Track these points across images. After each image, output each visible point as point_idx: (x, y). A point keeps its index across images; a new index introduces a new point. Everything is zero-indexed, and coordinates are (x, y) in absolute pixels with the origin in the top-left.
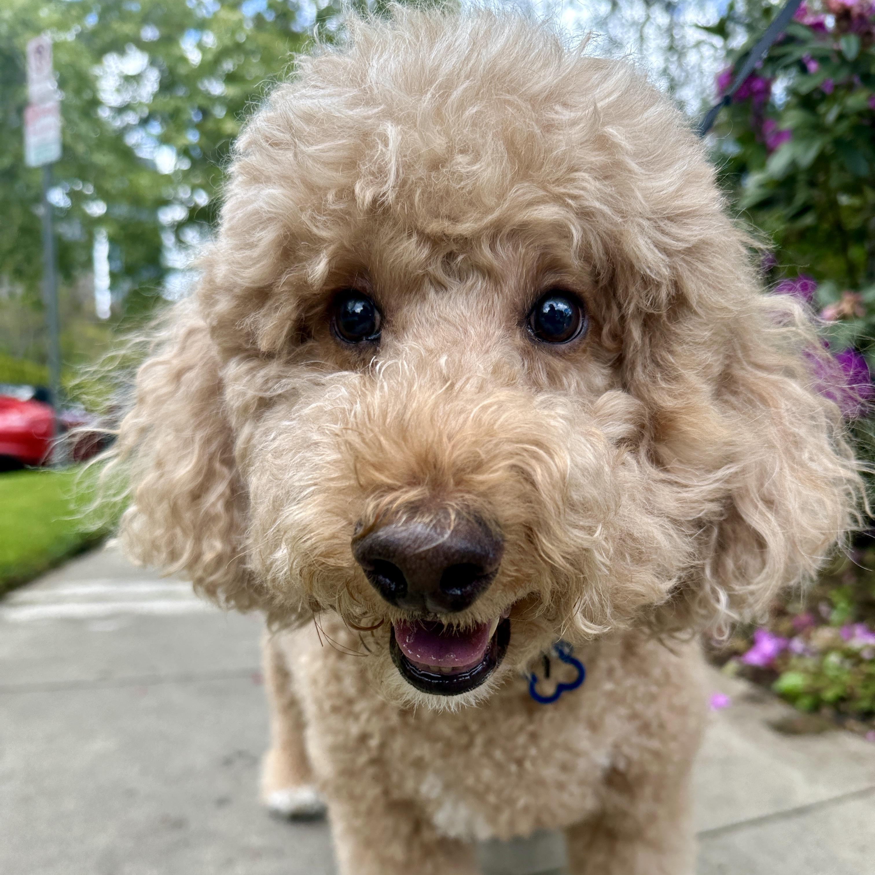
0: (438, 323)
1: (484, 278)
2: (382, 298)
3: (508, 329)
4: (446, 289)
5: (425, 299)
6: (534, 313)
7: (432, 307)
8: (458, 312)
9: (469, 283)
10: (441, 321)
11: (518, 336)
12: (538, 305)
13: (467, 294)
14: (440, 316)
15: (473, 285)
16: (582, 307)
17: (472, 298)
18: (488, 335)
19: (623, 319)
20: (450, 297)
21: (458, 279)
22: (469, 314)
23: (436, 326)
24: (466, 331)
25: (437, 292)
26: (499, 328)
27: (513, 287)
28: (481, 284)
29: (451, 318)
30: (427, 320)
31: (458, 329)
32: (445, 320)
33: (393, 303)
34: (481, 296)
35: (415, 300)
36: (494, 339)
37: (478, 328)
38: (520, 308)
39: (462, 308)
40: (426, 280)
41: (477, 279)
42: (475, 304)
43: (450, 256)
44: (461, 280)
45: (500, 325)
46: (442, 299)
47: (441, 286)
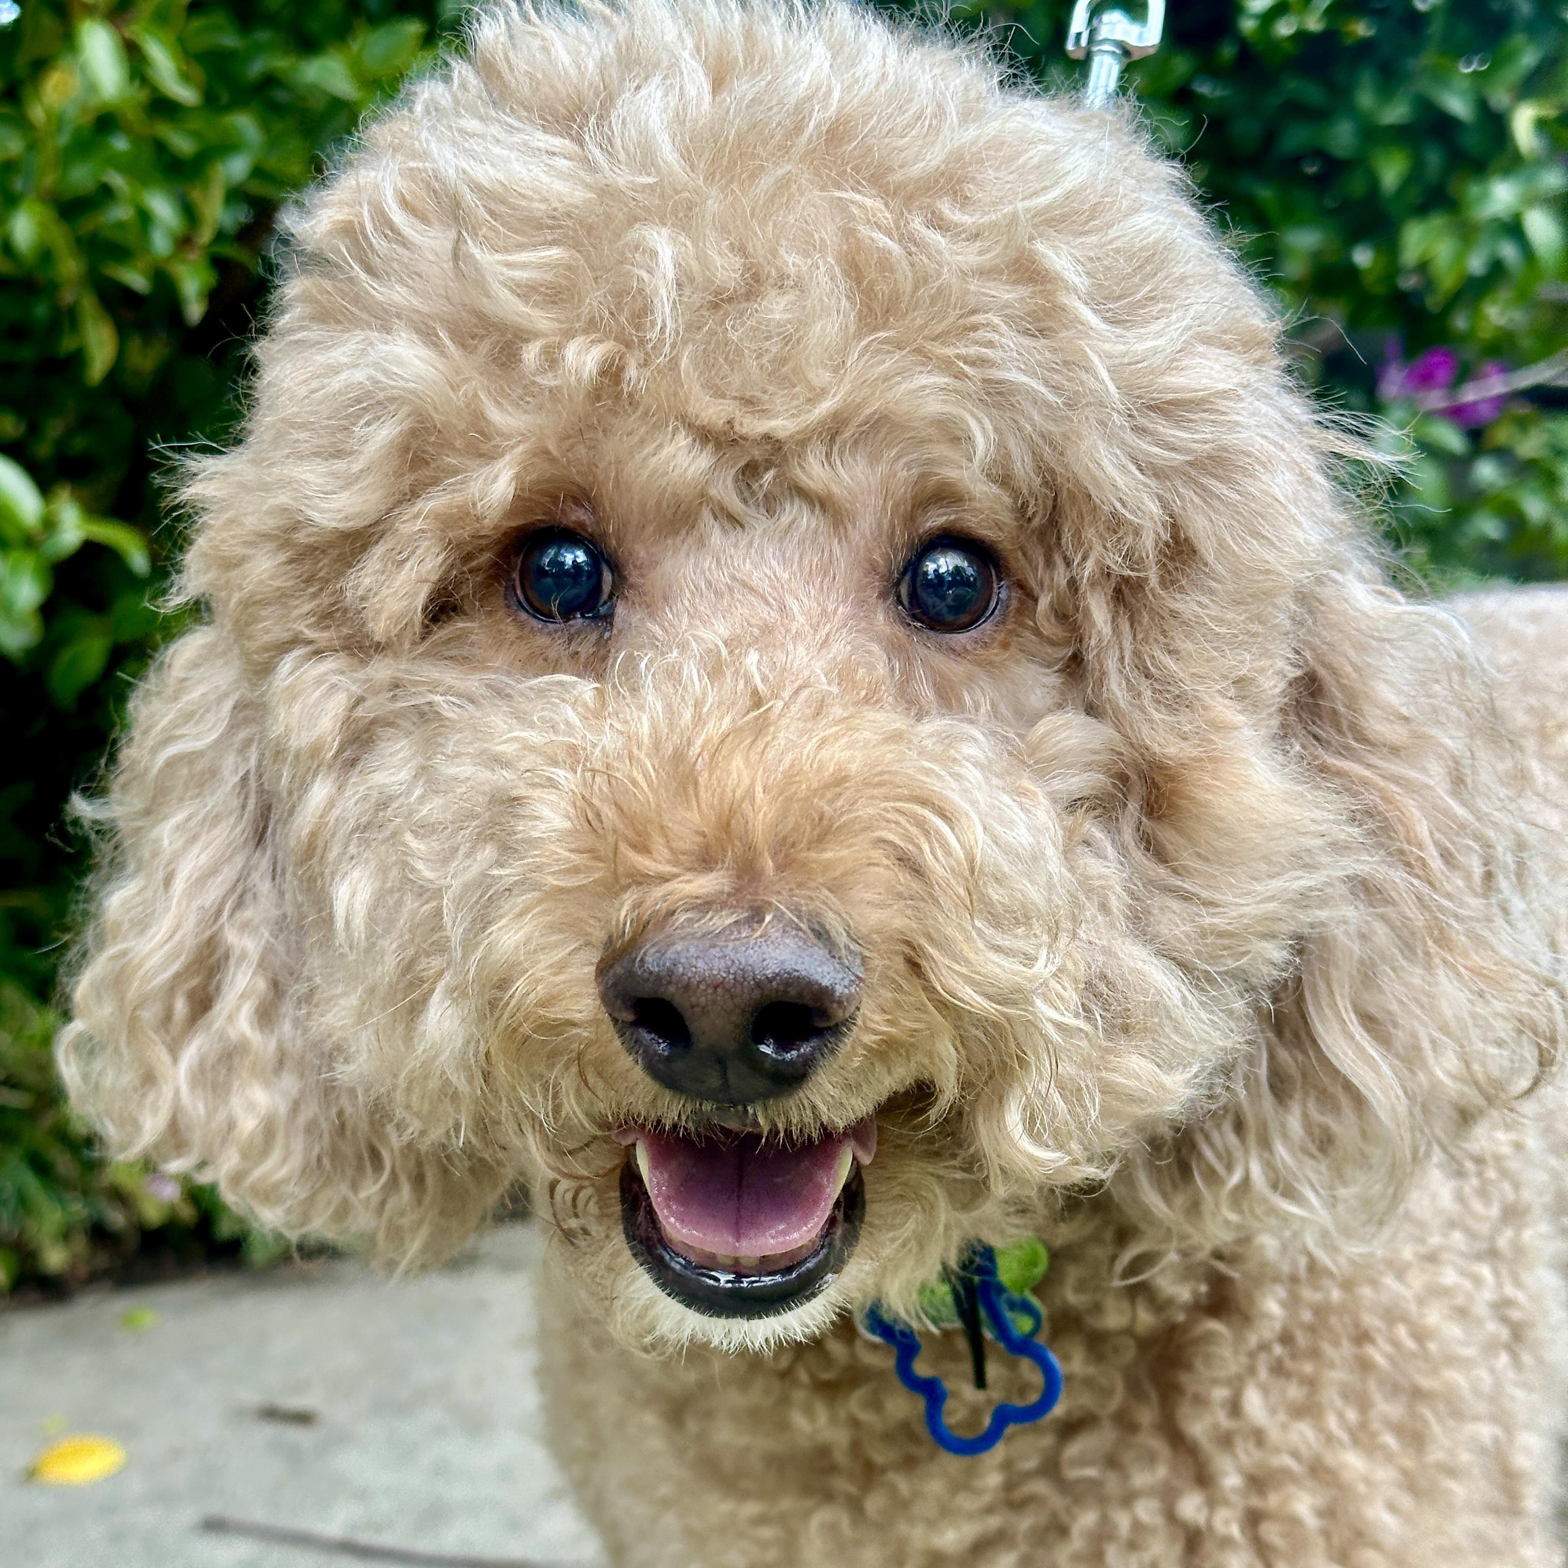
0: (731, 590)
1: (813, 511)
2: (620, 545)
3: (860, 603)
4: (743, 527)
5: (704, 545)
6: (907, 577)
7: (718, 561)
8: (768, 571)
9: (785, 519)
10: (738, 586)
11: (881, 617)
12: (913, 566)
13: (781, 540)
14: (733, 578)
15: (791, 523)
16: (997, 567)
17: (791, 548)
18: (824, 612)
19: (1073, 584)
20: (751, 543)
21: (764, 511)
22: (787, 576)
23: (727, 597)
24: (783, 608)
25: (725, 531)
26: (845, 601)
27: (868, 531)
28: (806, 521)
29: (755, 583)
30: (709, 584)
31: (768, 603)
32: (745, 585)
33: (641, 552)
34: (807, 543)
35: (686, 546)
36: (837, 621)
37: (805, 600)
38: (883, 569)
39: (774, 563)
40: (706, 515)
41: (800, 513)
42: (796, 559)
43: (751, 471)
44: (770, 511)
45: (846, 596)
46: (736, 546)
47: (733, 521)
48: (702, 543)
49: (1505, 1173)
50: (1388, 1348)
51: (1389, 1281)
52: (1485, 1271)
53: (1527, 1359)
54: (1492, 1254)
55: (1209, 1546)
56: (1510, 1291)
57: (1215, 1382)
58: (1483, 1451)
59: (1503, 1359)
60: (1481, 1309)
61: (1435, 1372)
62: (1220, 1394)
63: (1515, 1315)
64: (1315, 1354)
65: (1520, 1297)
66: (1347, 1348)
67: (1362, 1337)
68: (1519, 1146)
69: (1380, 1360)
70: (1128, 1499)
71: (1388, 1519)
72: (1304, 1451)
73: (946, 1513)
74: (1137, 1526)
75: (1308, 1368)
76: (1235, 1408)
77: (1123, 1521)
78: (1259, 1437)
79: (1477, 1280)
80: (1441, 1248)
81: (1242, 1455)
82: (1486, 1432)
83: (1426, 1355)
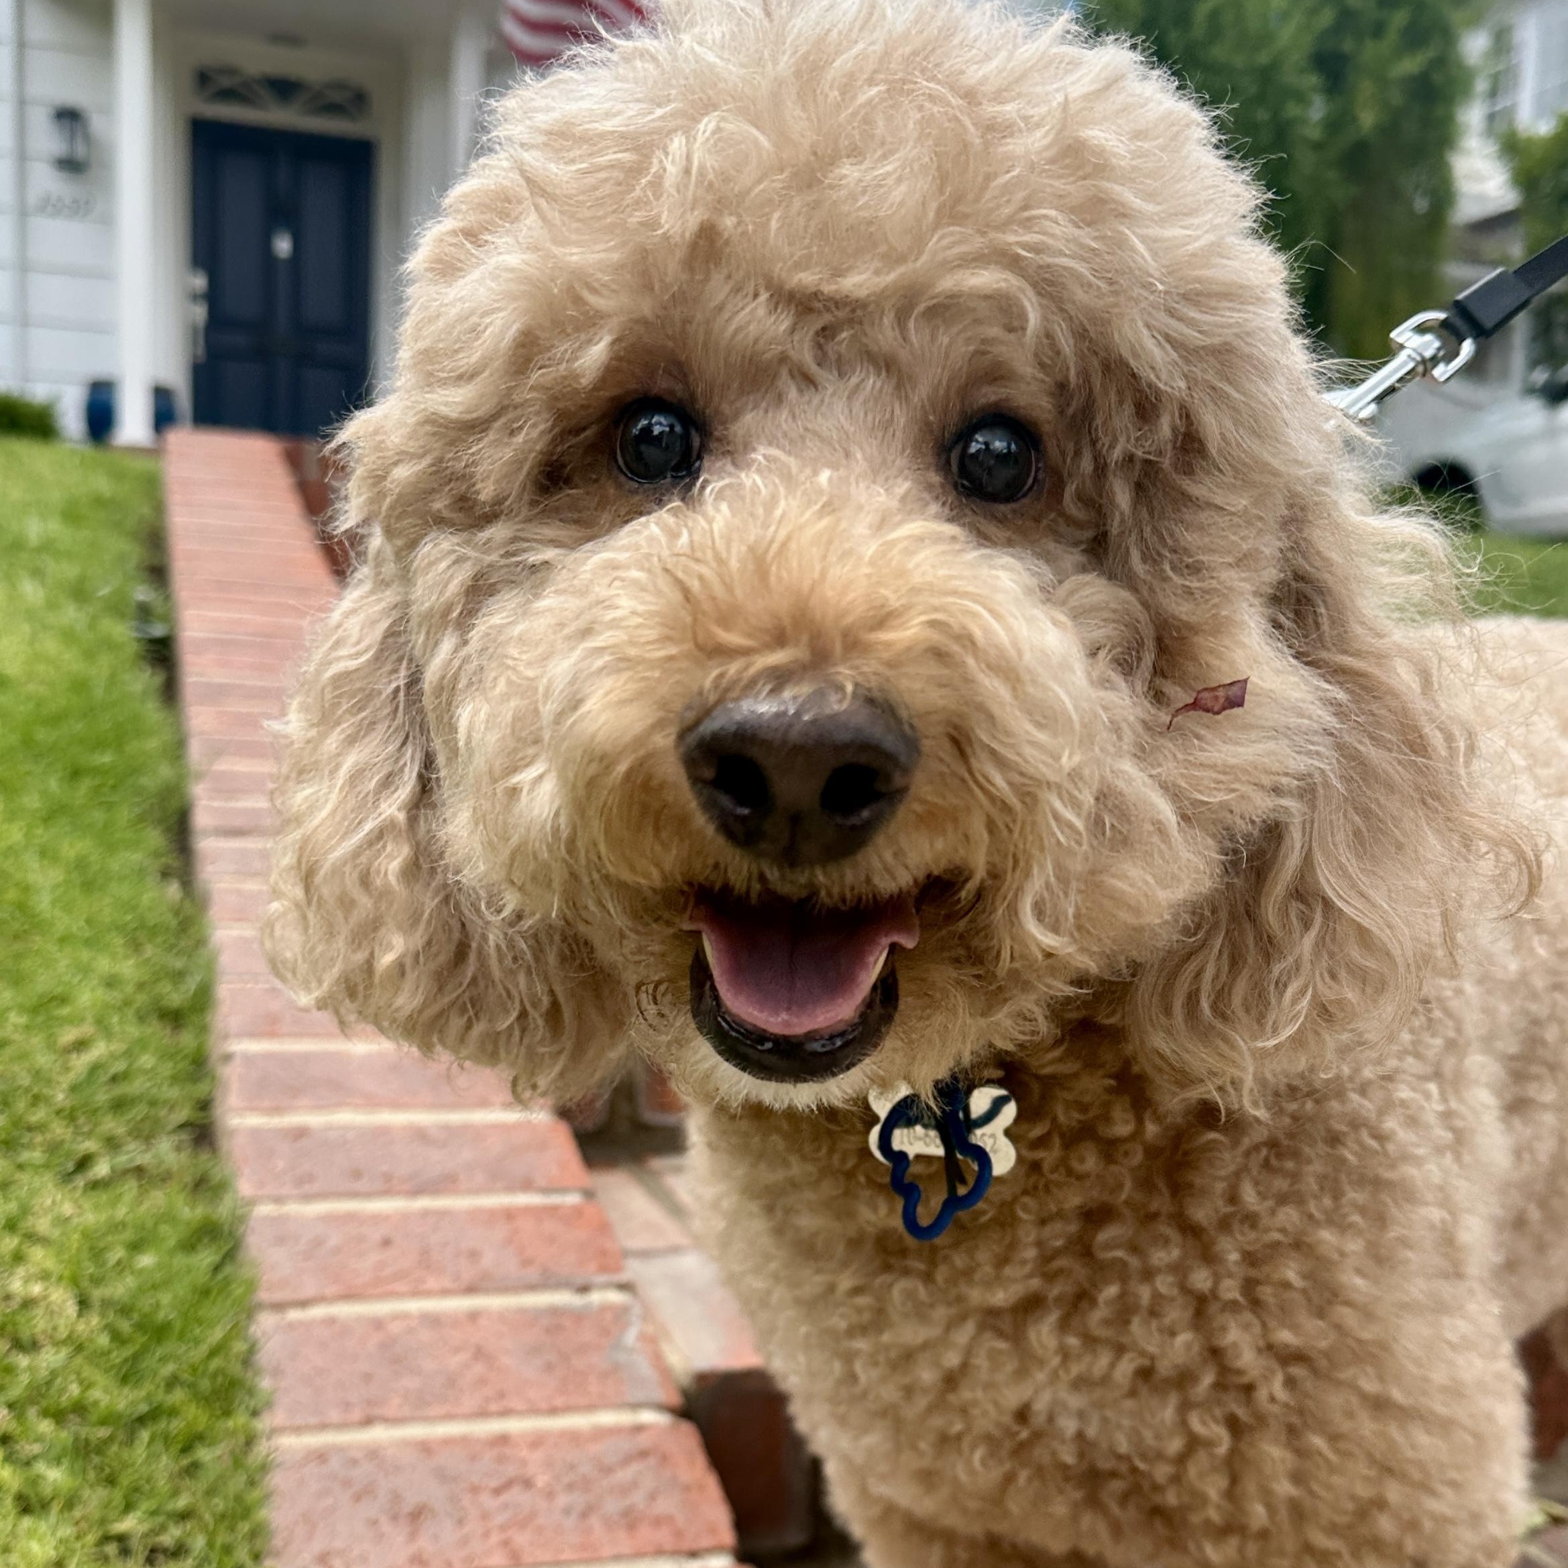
0: (802, 438)
1: (879, 374)
4: (816, 387)
5: (781, 401)
6: (956, 449)
7: (793, 414)
8: (836, 423)
9: (854, 380)
10: (809, 436)
12: (964, 435)
13: (849, 398)
14: (806, 429)
15: (858, 386)
16: (1037, 450)
17: (857, 405)
19: (1099, 470)
20: (823, 401)
21: (836, 373)
22: (853, 428)
25: (800, 391)
28: (873, 382)
30: (784, 434)
32: (815, 434)
33: (726, 408)
34: (872, 402)
35: (764, 404)
39: (842, 418)
40: (784, 372)
41: (868, 376)
42: (862, 415)
43: (826, 333)
44: (841, 375)
45: (904, 450)
46: (809, 402)
47: (808, 381)
48: (780, 399)
49: (1448, 1013)
50: (1356, 1147)
51: (1354, 1097)
52: (1433, 1087)
53: (1467, 1158)
54: (1437, 1075)
55: (1213, 1308)
56: (1454, 1104)
57: (1216, 1178)
58: (1432, 1227)
59: (1449, 1157)
60: (1430, 1118)
61: (1392, 1166)
62: (1220, 1186)
63: (1459, 1123)
64: (1296, 1154)
65: (1462, 1109)
66: (1322, 1148)
67: (1334, 1140)
68: (1459, 992)
69: (1351, 1158)
70: (1148, 1275)
71: (1359, 1282)
72: (1289, 1228)
73: (998, 1280)
74: (1157, 1296)
75: (1290, 1165)
76: (1233, 1198)
77: (1144, 1293)
78: (1251, 1220)
79: (1427, 1096)
80: (1397, 1071)
81: (1238, 1236)
82: (1436, 1214)
83: (1386, 1154)
